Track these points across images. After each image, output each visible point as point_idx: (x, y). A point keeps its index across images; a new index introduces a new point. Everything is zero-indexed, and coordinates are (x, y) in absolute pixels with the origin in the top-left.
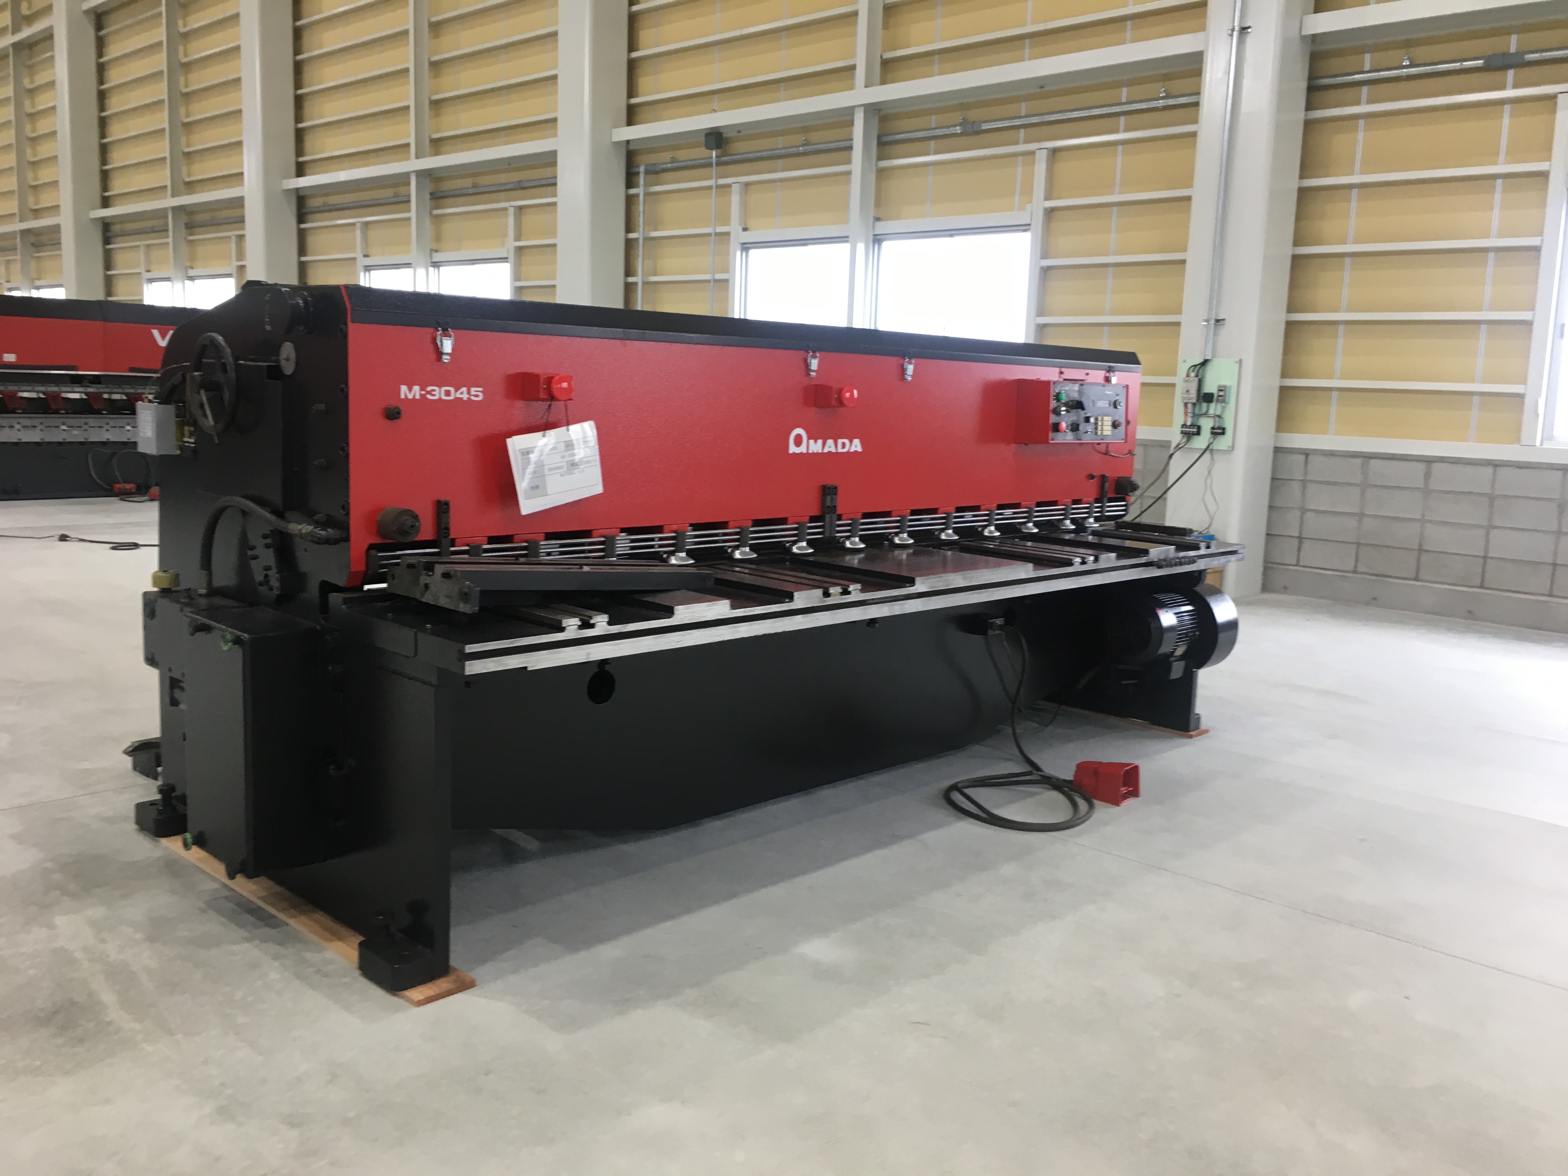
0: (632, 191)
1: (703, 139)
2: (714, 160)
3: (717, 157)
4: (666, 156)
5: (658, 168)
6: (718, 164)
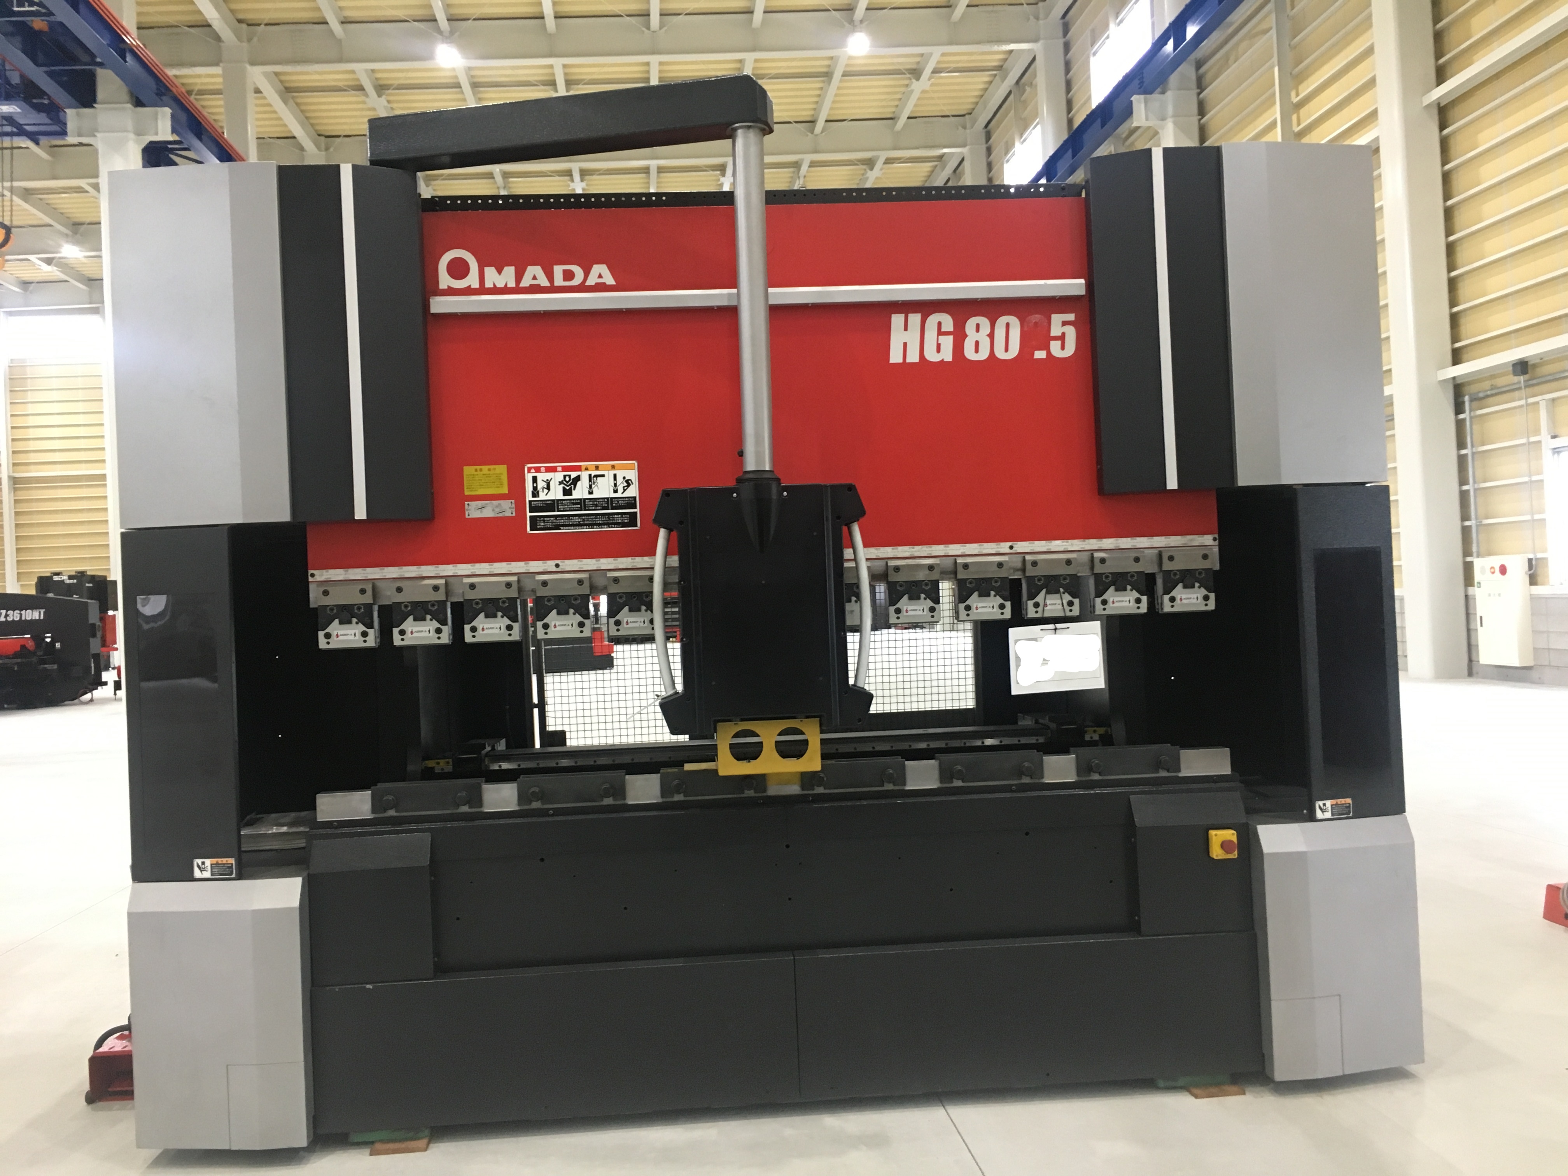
0: (1461, 416)
1: (1511, 368)
2: (1522, 384)
3: (1524, 381)
4: (1487, 385)
5: (1481, 395)
6: (1526, 387)
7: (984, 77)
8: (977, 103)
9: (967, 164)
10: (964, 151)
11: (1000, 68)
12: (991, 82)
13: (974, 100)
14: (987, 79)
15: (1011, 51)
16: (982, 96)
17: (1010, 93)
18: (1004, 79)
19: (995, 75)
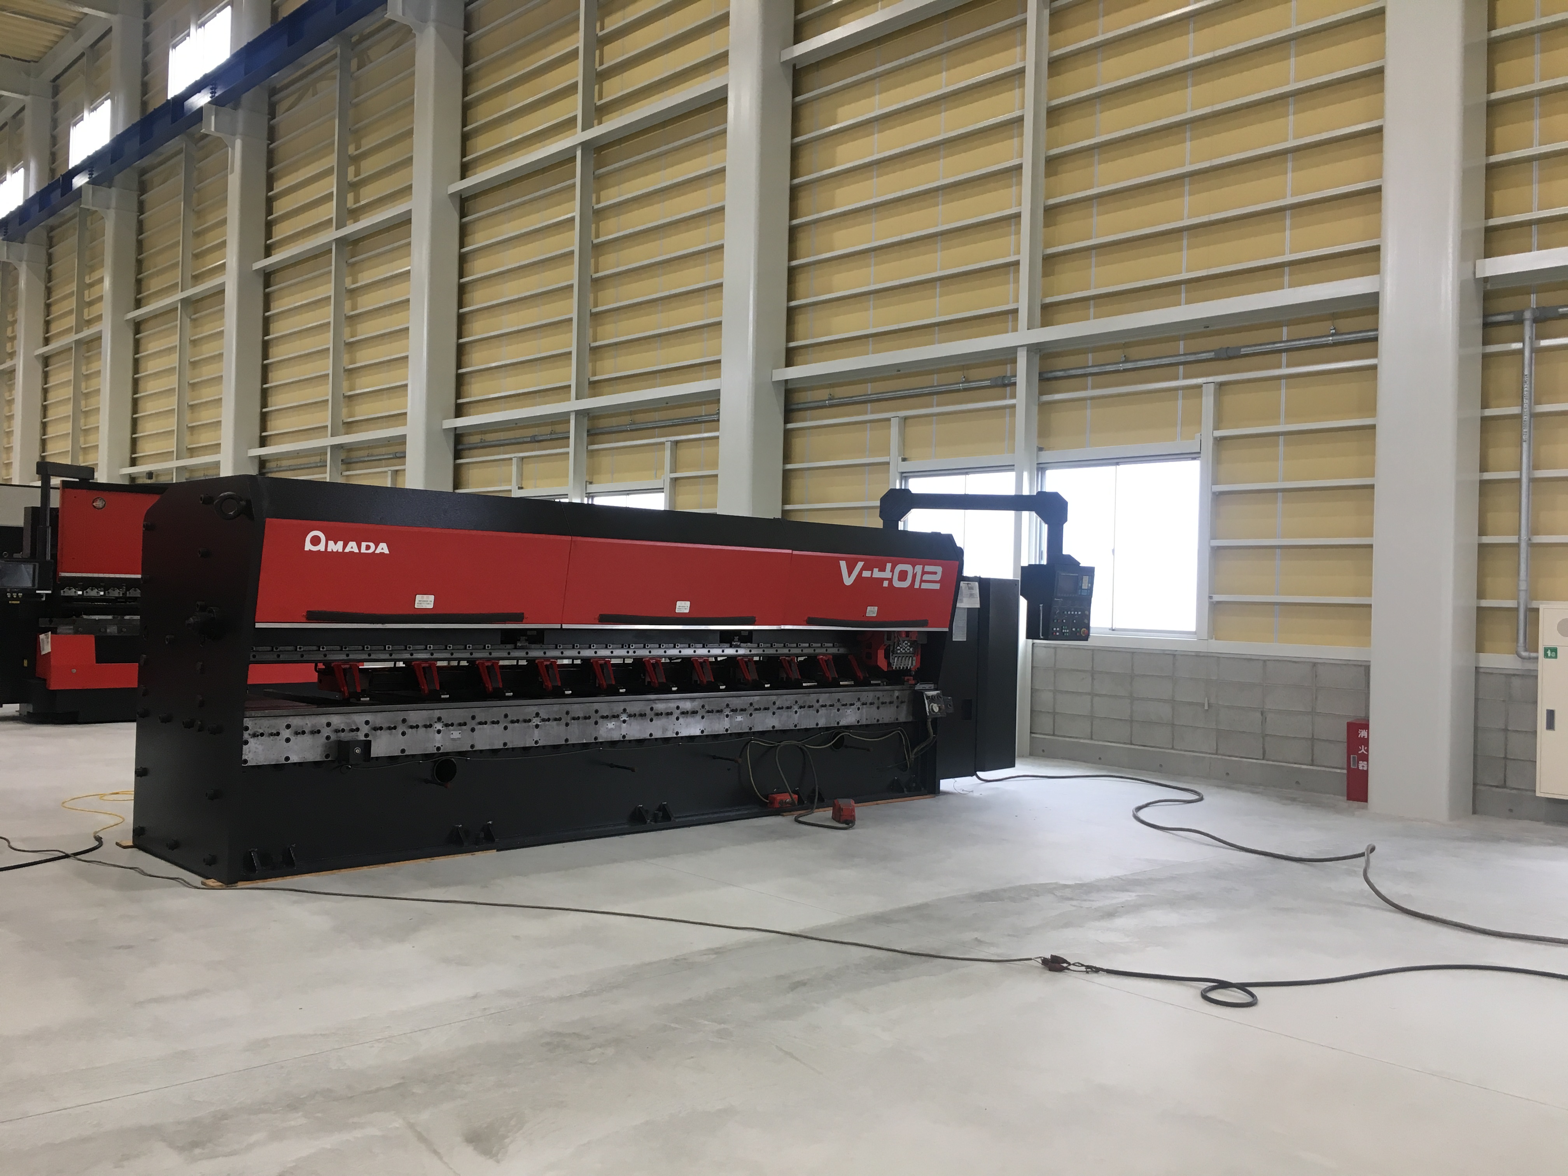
7: (56, 30)
8: (45, 53)
9: (27, 113)
10: (27, 99)
11: (73, 26)
12: (62, 37)
13: (42, 49)
14: (58, 33)
15: (86, 14)
16: (51, 48)
17: (83, 55)
18: (77, 37)
19: (67, 31)
